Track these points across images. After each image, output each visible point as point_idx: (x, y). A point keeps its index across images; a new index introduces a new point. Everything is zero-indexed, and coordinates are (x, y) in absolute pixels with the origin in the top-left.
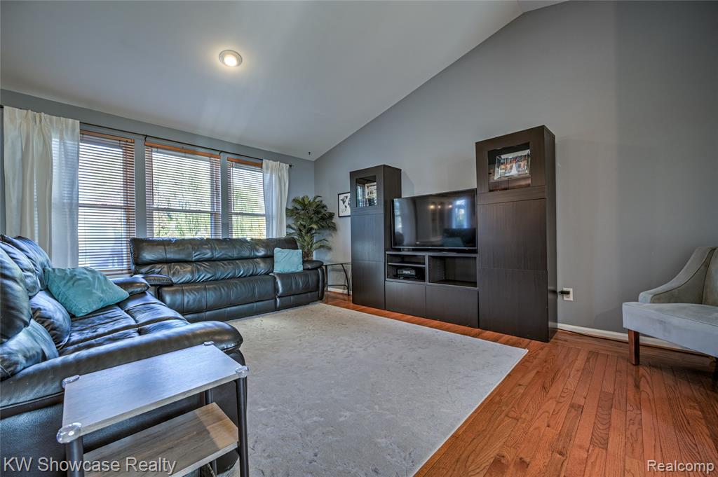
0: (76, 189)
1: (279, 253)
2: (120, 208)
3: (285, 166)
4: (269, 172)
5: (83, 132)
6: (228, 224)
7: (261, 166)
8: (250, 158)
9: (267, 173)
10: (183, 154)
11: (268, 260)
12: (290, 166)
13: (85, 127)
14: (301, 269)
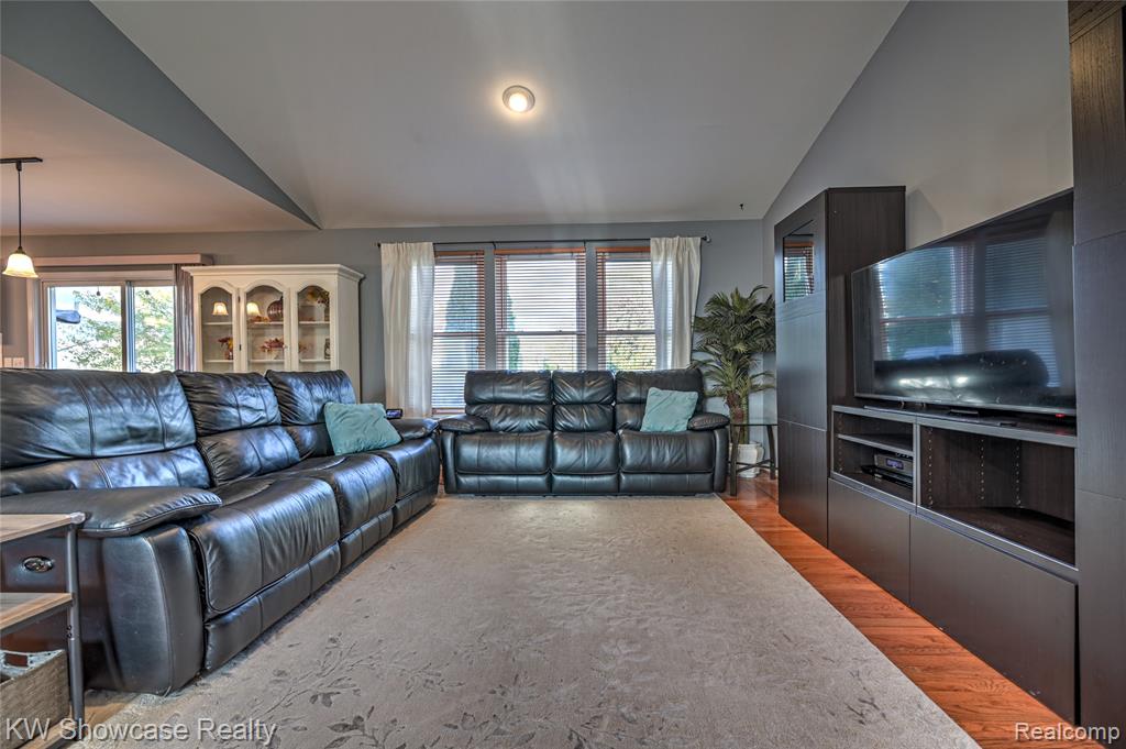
0: (430, 318)
1: (654, 397)
2: (471, 335)
3: (693, 243)
4: (662, 257)
5: (436, 254)
6: (596, 349)
7: (647, 250)
8: (630, 242)
9: (658, 260)
10: (537, 257)
11: (637, 408)
12: (704, 239)
13: (439, 248)
14: (682, 427)
